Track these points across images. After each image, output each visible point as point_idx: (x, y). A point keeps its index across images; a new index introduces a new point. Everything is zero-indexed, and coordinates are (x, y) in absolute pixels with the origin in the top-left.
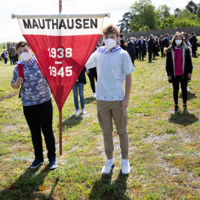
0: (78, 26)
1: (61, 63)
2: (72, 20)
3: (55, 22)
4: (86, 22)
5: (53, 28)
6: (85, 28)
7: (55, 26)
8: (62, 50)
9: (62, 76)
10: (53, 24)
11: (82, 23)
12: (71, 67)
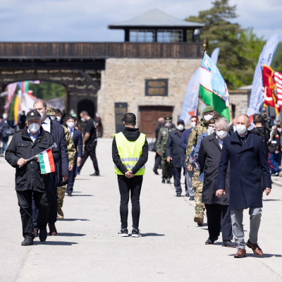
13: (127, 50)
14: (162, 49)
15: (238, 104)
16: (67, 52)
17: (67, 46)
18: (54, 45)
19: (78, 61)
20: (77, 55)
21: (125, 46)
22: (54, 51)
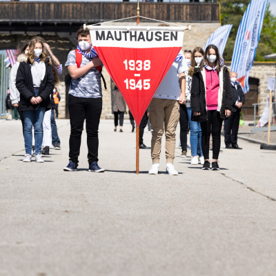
0: (158, 38)
1: (139, 75)
2: (152, 33)
3: (133, 34)
4: (166, 34)
5: (131, 40)
6: (164, 40)
7: (133, 38)
8: (140, 62)
9: (140, 89)
10: (131, 36)
11: (162, 36)
12: (149, 80)
13: (125, 11)
14: (169, 10)
15: (263, 78)
16: (52, 14)
17: (52, 7)
18: (37, 5)
19: (66, 25)
20: (65, 17)
21: (123, 7)
22: (37, 13)
